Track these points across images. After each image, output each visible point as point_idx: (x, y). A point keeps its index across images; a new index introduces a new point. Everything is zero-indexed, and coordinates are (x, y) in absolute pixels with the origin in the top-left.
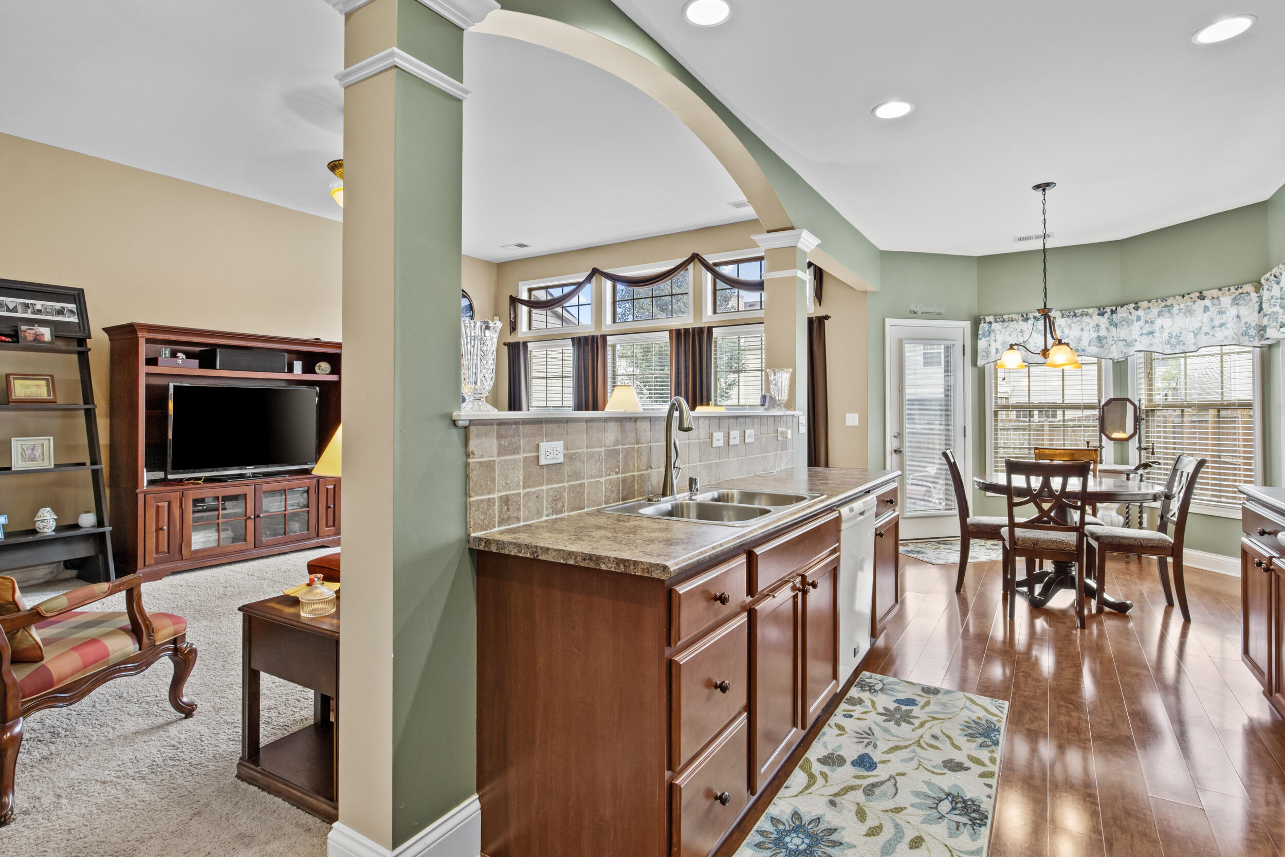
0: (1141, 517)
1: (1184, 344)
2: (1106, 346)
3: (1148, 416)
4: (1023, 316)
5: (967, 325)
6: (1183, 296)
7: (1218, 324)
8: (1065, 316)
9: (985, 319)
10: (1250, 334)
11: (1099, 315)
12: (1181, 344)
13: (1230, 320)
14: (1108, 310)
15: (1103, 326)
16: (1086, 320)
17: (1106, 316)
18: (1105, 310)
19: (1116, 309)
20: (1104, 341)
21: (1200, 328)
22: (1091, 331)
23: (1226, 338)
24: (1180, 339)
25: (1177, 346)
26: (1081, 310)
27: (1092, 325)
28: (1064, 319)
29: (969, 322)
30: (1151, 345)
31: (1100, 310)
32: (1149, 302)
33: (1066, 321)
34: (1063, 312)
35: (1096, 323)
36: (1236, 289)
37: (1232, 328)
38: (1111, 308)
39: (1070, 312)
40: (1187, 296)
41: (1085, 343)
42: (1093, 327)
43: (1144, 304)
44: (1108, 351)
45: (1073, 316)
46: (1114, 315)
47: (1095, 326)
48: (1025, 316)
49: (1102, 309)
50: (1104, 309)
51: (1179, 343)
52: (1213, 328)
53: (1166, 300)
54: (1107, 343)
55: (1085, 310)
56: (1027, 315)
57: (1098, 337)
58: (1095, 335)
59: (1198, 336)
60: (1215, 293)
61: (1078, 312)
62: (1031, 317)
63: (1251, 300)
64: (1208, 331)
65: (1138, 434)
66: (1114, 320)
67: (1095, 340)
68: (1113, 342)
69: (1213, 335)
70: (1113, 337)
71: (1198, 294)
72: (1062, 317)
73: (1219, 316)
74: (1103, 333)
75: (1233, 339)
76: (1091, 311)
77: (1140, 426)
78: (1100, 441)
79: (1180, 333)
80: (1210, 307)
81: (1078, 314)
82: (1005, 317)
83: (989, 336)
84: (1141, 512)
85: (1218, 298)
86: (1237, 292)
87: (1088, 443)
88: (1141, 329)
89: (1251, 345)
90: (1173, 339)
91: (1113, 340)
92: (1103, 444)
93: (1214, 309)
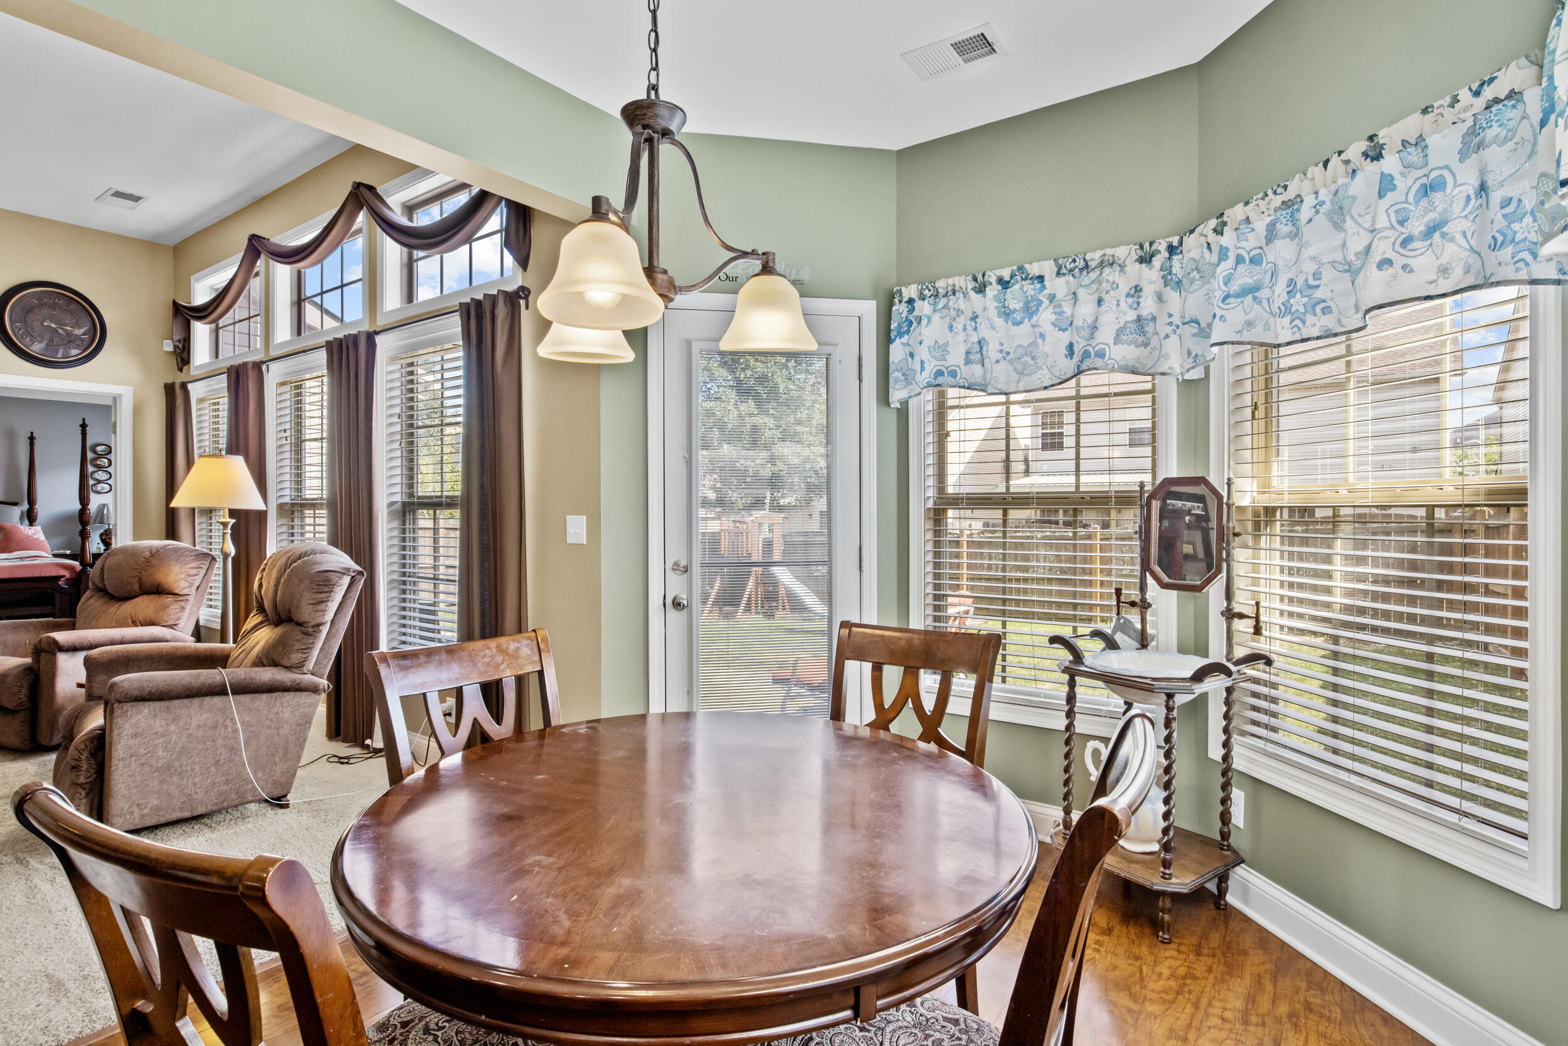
0: (1226, 801)
1: (1326, 310)
2: (1155, 341)
3: (1257, 526)
4: (975, 279)
5: (869, 309)
6: (1326, 164)
7: (1422, 228)
8: (1064, 271)
9: (900, 292)
10: (1518, 237)
11: (1141, 260)
12: (1318, 309)
13: (1457, 209)
14: (1162, 246)
15: (1149, 291)
16: (1110, 278)
17: (1157, 262)
18: (1154, 247)
19: (1181, 243)
20: (1149, 328)
21: (1368, 249)
22: (1122, 303)
23: (1444, 271)
24: (1318, 294)
25: (1309, 318)
26: (1099, 253)
27: (1124, 288)
28: (1062, 279)
29: (874, 302)
30: (1249, 324)
31: (1142, 247)
32: (1247, 203)
33: (1067, 282)
34: (1060, 262)
35: (1133, 285)
36: (1477, 94)
37: (1464, 234)
38: (1170, 239)
39: (1074, 261)
40: (1335, 161)
41: (1105, 335)
42: (1128, 295)
43: (1236, 213)
44: (1157, 353)
45: (1081, 270)
46: (1175, 258)
47: (1132, 292)
48: (980, 277)
49: (1146, 246)
50: (1151, 244)
51: (1311, 308)
52: (1405, 243)
53: (1285, 187)
54: (1156, 333)
55: (1109, 251)
56: (983, 275)
57: (1139, 319)
58: (1132, 316)
59: (1361, 277)
60: (1411, 125)
61: (1094, 257)
62: (993, 279)
63: (1525, 117)
64: (1389, 254)
65: (1224, 574)
66: (1174, 270)
67: (1133, 326)
68: (1169, 329)
69: (1404, 267)
70: (1170, 315)
71: (1363, 145)
72: (1058, 274)
73: (1424, 202)
74: (1148, 306)
75: (1467, 271)
76: (1121, 252)
77: (1228, 554)
78: (1143, 588)
79: (1317, 275)
80: (1397, 176)
81: (1093, 264)
82: (941, 284)
83: (908, 332)
84: (1226, 787)
85: (1421, 138)
86: (1480, 103)
87: (1118, 592)
88: (1225, 284)
89: (1523, 275)
90: (1298, 295)
91: (1170, 324)
92: (1150, 596)
93: (1410, 182)
